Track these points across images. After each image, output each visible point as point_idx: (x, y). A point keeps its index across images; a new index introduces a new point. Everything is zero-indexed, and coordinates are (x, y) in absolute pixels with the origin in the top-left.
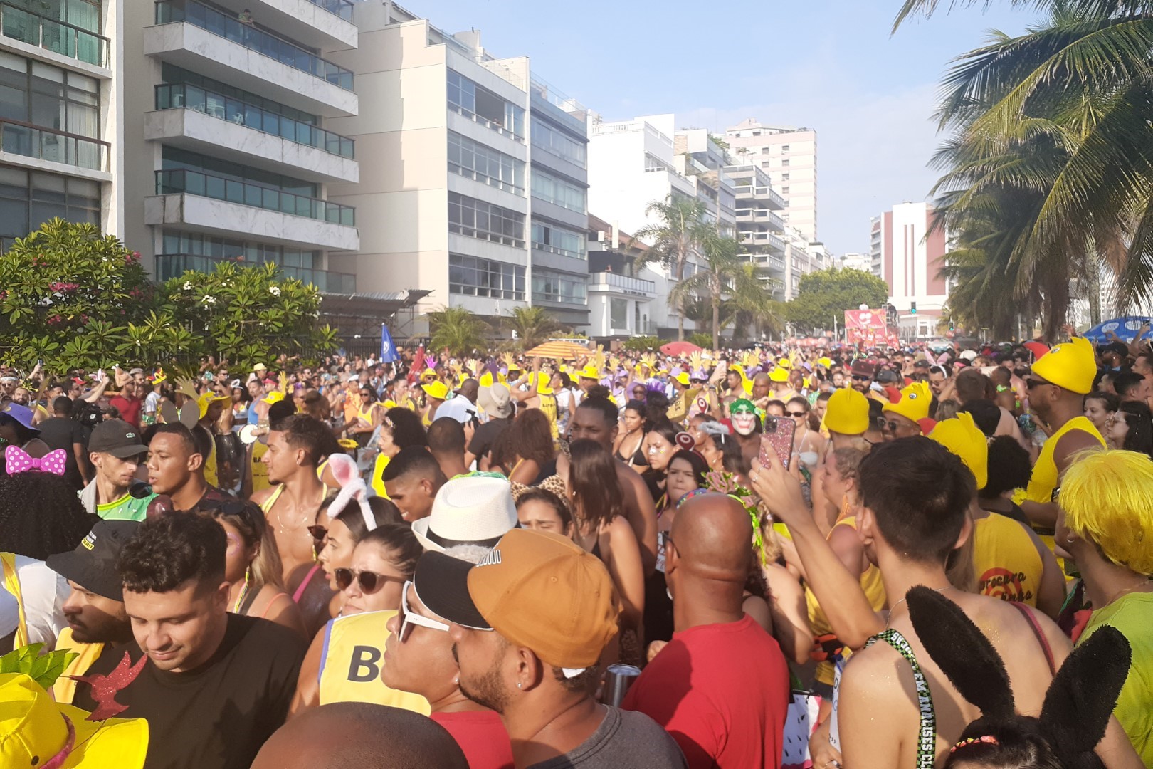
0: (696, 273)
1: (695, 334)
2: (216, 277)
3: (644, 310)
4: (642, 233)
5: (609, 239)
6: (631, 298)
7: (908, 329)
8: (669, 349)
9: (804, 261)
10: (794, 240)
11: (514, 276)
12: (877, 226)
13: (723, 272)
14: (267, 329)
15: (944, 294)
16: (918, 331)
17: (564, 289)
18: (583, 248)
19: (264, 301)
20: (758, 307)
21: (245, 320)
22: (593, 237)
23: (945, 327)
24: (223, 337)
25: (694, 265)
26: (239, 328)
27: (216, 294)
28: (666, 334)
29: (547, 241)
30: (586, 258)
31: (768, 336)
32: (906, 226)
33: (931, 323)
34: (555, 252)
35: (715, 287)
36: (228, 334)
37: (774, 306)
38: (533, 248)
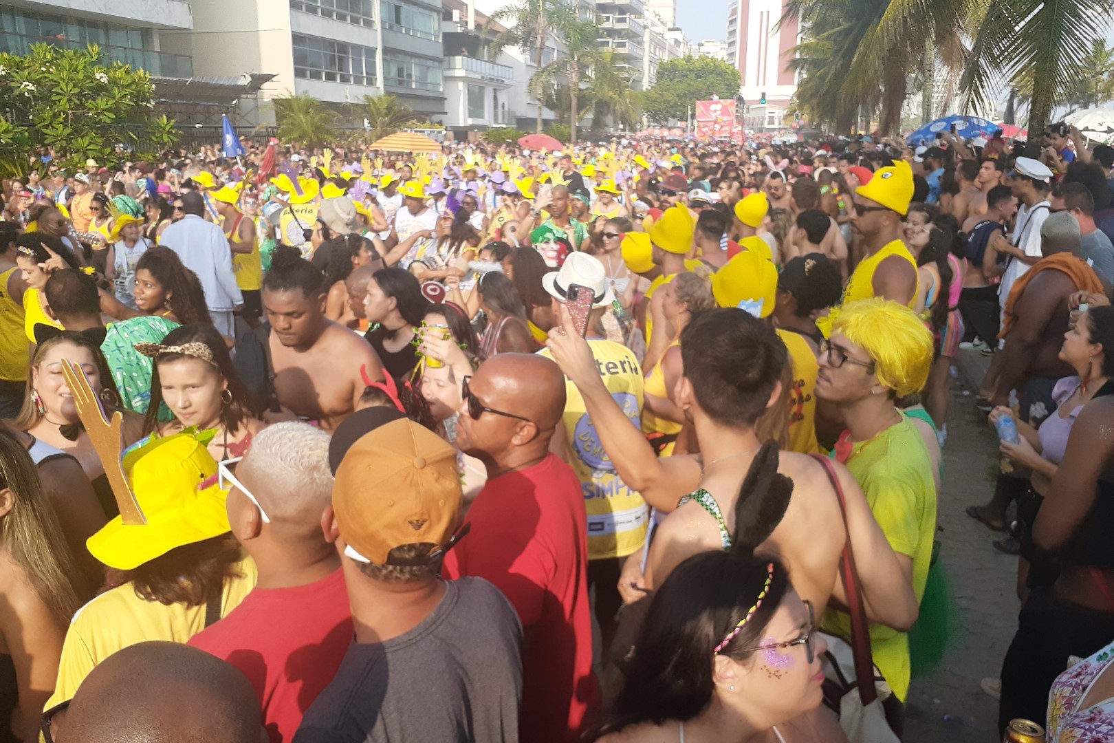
0: (555, 59)
1: (553, 124)
2: (33, 60)
3: (503, 98)
4: (499, 14)
5: (464, 19)
6: (489, 85)
7: (757, 120)
8: (527, 141)
9: (662, 48)
10: (654, 25)
11: (364, 59)
12: (734, 12)
13: (581, 59)
14: (97, 120)
15: (793, 83)
16: (766, 122)
17: (418, 74)
18: (437, 28)
19: (90, 89)
20: (616, 97)
21: (71, 109)
22: (448, 16)
23: (791, 118)
24: (50, 128)
25: (554, 49)
26: (66, 119)
27: (36, 80)
28: (525, 124)
29: (398, 21)
30: (440, 40)
31: (624, 126)
32: (762, 12)
33: (779, 113)
34: (407, 33)
35: (574, 75)
36: (54, 125)
37: (631, 97)
38: (383, 28)
